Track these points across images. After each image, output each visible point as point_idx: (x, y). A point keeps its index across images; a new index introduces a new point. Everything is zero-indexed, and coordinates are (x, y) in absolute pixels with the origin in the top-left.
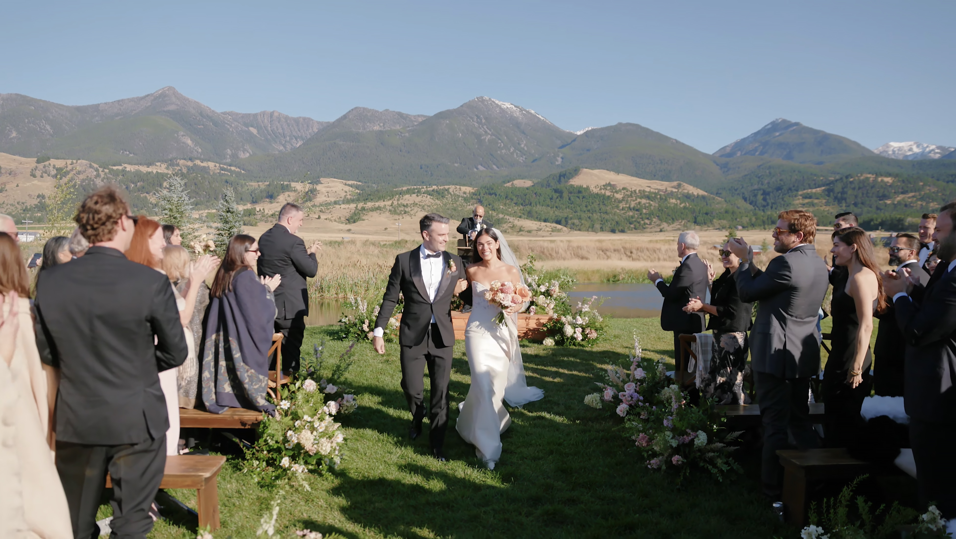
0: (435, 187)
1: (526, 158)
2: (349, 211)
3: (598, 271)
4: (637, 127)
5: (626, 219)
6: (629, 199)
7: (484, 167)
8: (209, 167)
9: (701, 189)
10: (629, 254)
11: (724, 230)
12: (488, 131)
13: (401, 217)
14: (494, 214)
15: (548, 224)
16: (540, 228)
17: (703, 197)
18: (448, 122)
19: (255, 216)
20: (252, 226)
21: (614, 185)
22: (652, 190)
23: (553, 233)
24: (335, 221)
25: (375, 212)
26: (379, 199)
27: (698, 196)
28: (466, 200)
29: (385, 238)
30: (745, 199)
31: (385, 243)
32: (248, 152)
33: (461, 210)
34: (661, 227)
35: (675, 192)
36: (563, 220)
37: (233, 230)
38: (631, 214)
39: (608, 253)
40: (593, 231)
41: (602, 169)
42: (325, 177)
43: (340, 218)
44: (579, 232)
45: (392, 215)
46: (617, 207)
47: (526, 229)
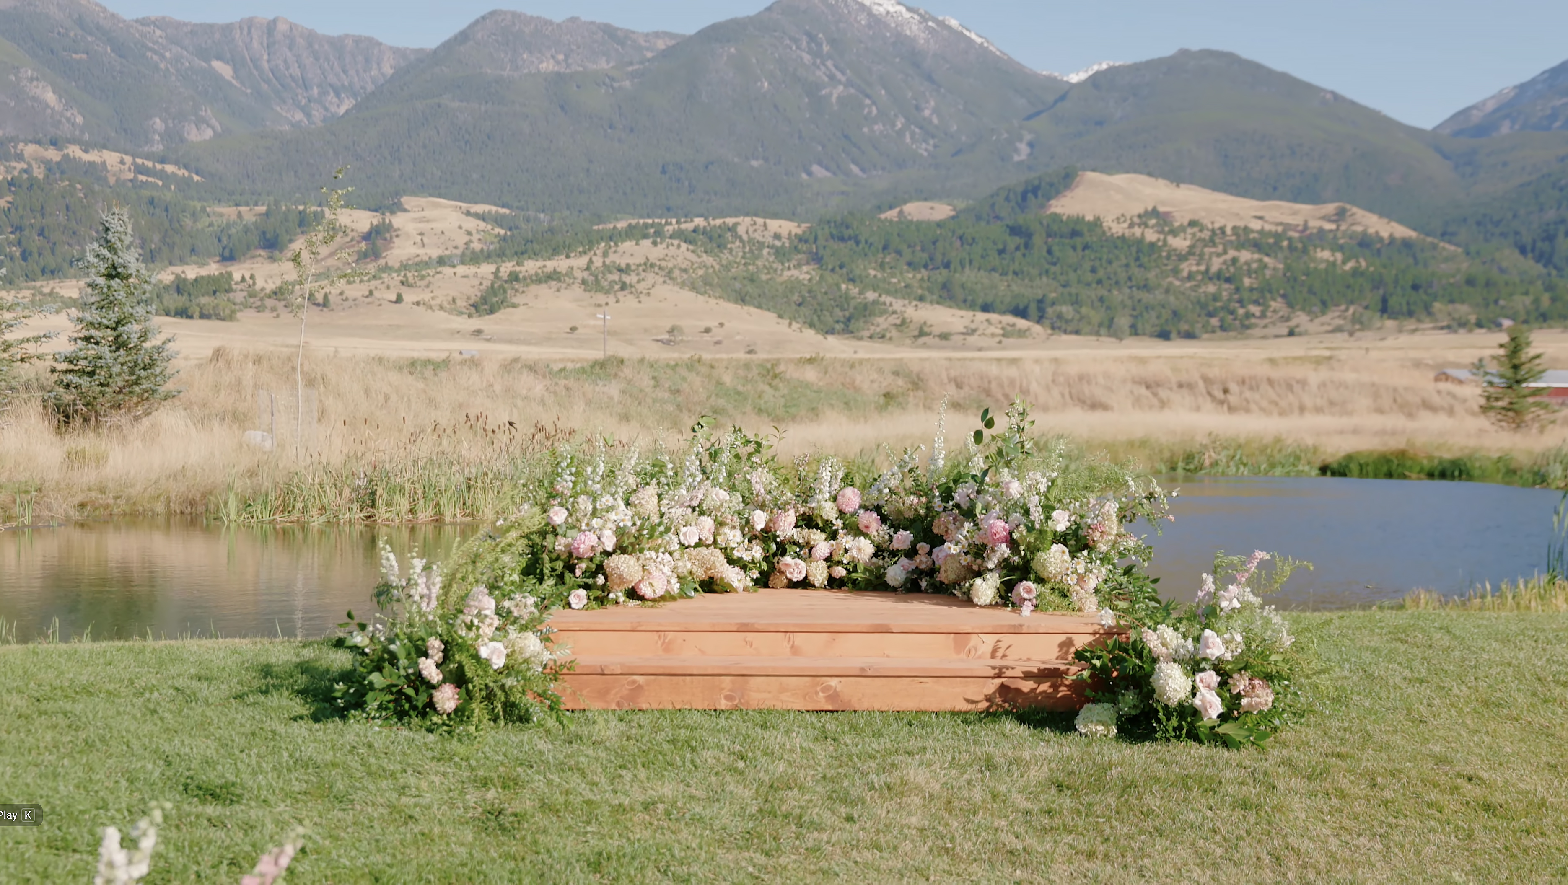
0: (699, 221)
1: (935, 146)
2: (476, 282)
3: (1144, 443)
4: (1231, 59)
5: (1199, 302)
6: (1207, 250)
7: (827, 169)
8: (104, 163)
9: (1401, 222)
10: (1220, 395)
11: (1462, 331)
12: (839, 75)
13: (611, 299)
14: (854, 291)
15: (994, 317)
16: (973, 326)
17: (1406, 244)
18: (733, 50)
19: (231, 295)
20: (223, 319)
21: (1167, 214)
22: (1268, 227)
23: (1004, 340)
24: (441, 307)
25: (544, 286)
26: (555, 252)
27: (1392, 239)
28: (780, 254)
29: (571, 352)
30: (1523, 251)
31: (561, 366)
32: (209, 125)
33: (767, 282)
34: (1292, 323)
35: (1331, 231)
36: (1033, 307)
37: (126, 328)
38: (1211, 288)
39: (1163, 393)
40: (1110, 336)
41: (1135, 171)
42: (414, 194)
43: (454, 300)
44: (1073, 337)
45: (588, 294)
46: (1176, 272)
47: (936, 330)
